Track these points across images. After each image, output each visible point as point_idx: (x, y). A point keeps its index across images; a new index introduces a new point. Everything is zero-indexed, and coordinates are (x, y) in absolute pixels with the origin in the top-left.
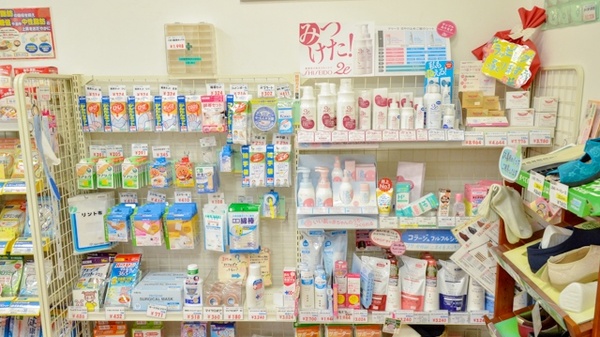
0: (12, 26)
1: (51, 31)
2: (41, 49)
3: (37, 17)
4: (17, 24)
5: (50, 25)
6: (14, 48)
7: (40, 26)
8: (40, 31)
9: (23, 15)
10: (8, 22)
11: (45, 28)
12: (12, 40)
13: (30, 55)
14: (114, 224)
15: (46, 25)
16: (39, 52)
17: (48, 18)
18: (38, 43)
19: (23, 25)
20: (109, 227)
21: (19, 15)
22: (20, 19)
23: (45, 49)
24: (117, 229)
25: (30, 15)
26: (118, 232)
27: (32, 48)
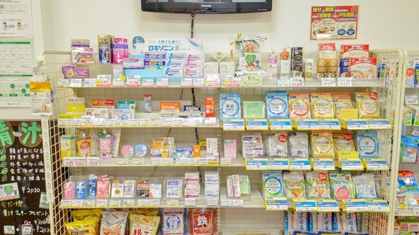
0: (331, 18)
1: (357, 21)
2: (348, 33)
3: (349, 12)
4: (335, 16)
5: (357, 17)
6: (330, 32)
7: (350, 17)
8: (350, 21)
9: (340, 11)
10: (329, 15)
11: (353, 19)
12: (329, 27)
13: (339, 37)
14: (409, 150)
15: (354, 17)
16: (346, 34)
17: (356, 13)
18: (346, 29)
19: (339, 17)
20: (405, 153)
21: (338, 11)
22: (338, 13)
23: (350, 33)
24: (410, 153)
25: (345, 10)
26: (411, 155)
27: (342, 32)
